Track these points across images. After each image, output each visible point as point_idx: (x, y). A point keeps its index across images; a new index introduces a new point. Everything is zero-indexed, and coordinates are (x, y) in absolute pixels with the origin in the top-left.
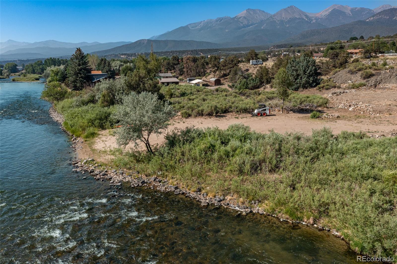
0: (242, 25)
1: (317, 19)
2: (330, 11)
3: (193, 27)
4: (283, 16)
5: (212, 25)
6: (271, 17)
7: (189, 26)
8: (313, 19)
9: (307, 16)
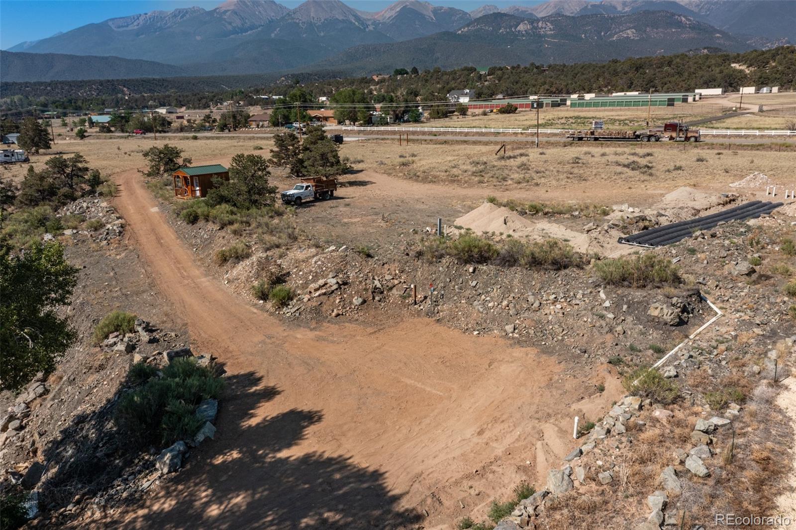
0: (230, 27)
1: (375, 23)
2: (398, 9)
3: (119, 27)
4: (312, 14)
5: (166, 24)
6: (288, 14)
7: (110, 23)
8: (369, 23)
9: (357, 18)
